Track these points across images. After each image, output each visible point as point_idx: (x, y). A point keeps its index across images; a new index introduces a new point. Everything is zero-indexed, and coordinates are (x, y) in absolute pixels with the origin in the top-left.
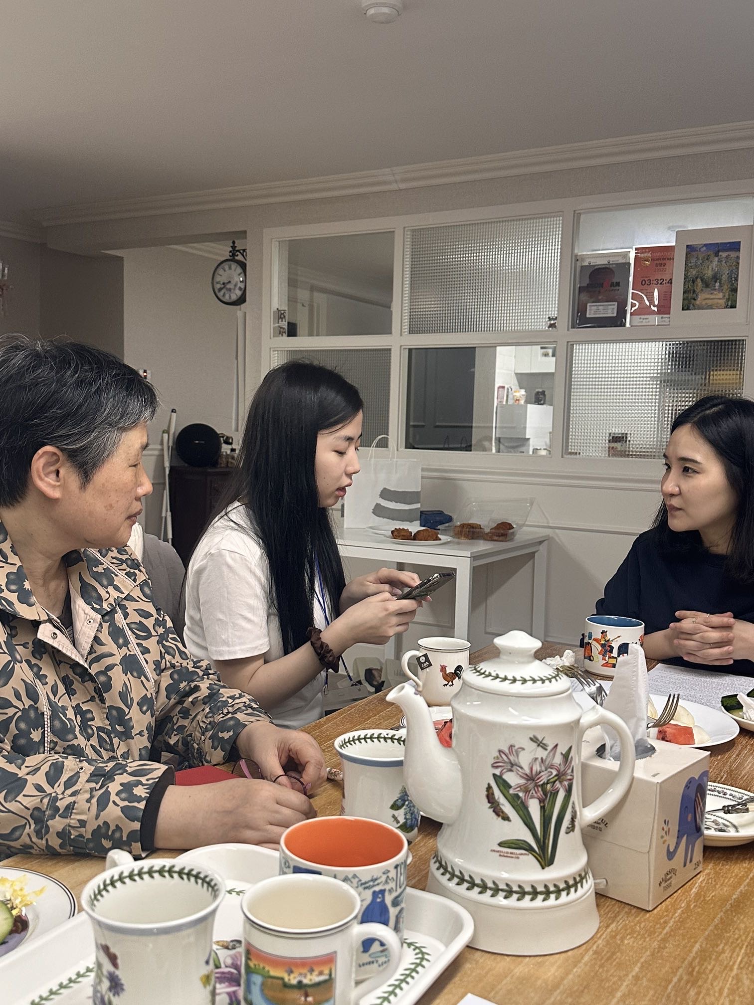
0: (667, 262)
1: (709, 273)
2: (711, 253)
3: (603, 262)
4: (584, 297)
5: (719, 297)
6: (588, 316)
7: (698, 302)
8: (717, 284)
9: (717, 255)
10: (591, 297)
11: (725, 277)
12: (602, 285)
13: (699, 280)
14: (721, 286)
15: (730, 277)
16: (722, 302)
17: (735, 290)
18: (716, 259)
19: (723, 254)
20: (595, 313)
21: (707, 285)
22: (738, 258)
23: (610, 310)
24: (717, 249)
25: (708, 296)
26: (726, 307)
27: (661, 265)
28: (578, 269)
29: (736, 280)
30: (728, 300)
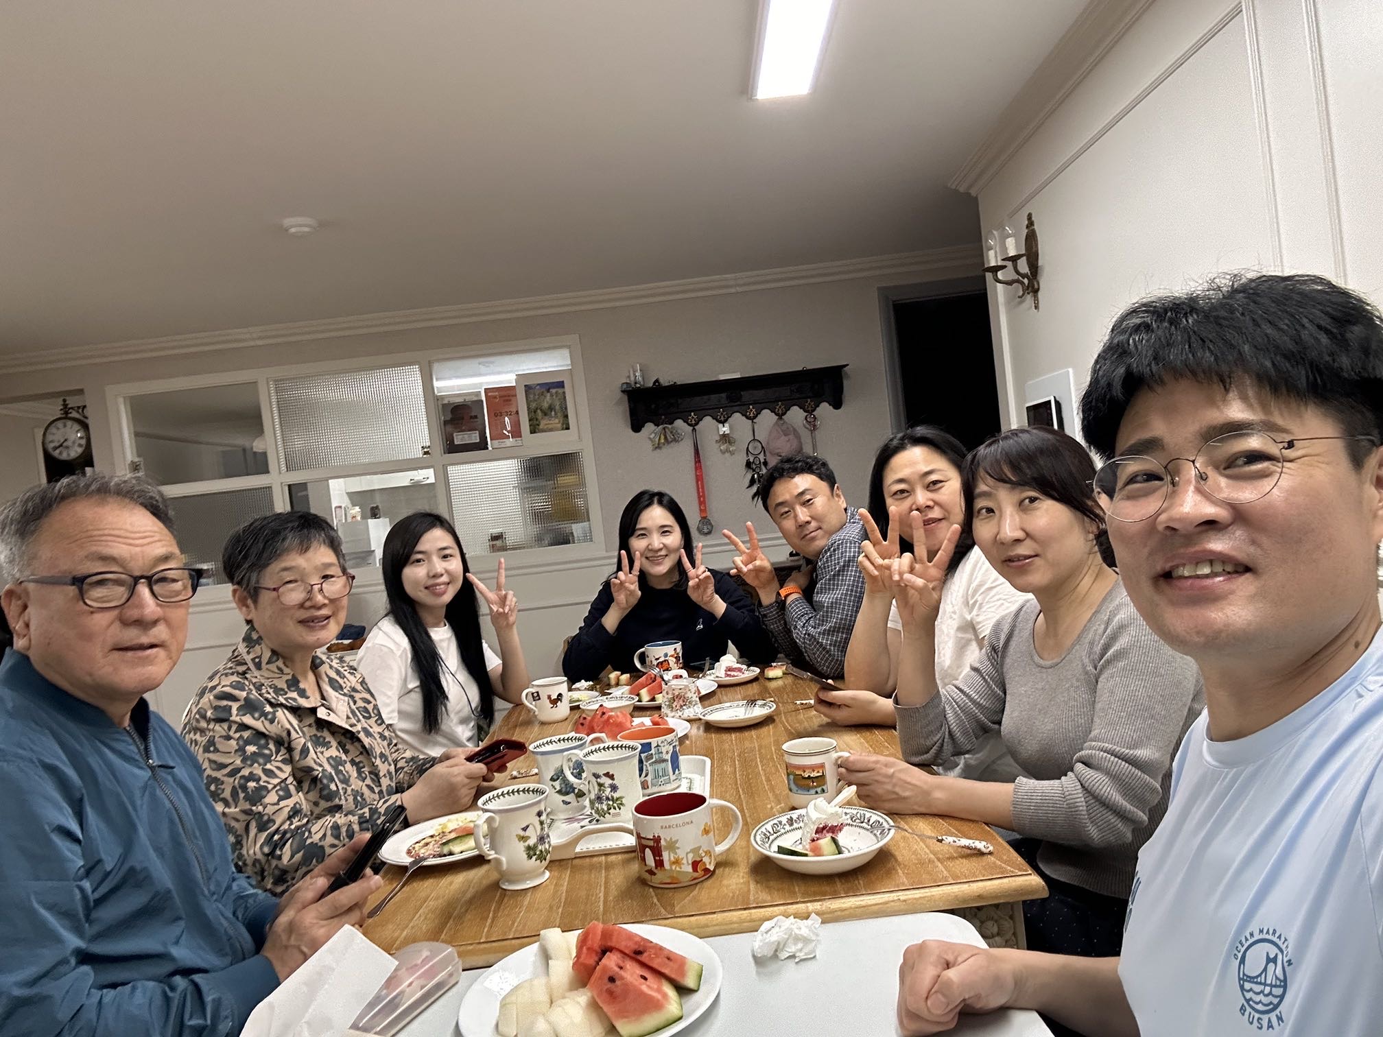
0: (513, 399)
1: (545, 405)
2: (543, 390)
3: (459, 400)
4: (449, 428)
5: (556, 422)
6: (456, 443)
7: (541, 427)
8: (553, 413)
9: (548, 391)
10: (456, 428)
11: (557, 407)
12: (463, 419)
13: (539, 411)
14: (556, 414)
15: (561, 408)
16: (559, 425)
17: (566, 416)
18: (549, 394)
19: (554, 391)
20: (462, 440)
21: (545, 414)
22: (564, 393)
23: (475, 438)
24: (548, 387)
25: (549, 422)
26: (563, 429)
27: (507, 400)
28: (440, 407)
29: (566, 408)
30: (563, 424)
